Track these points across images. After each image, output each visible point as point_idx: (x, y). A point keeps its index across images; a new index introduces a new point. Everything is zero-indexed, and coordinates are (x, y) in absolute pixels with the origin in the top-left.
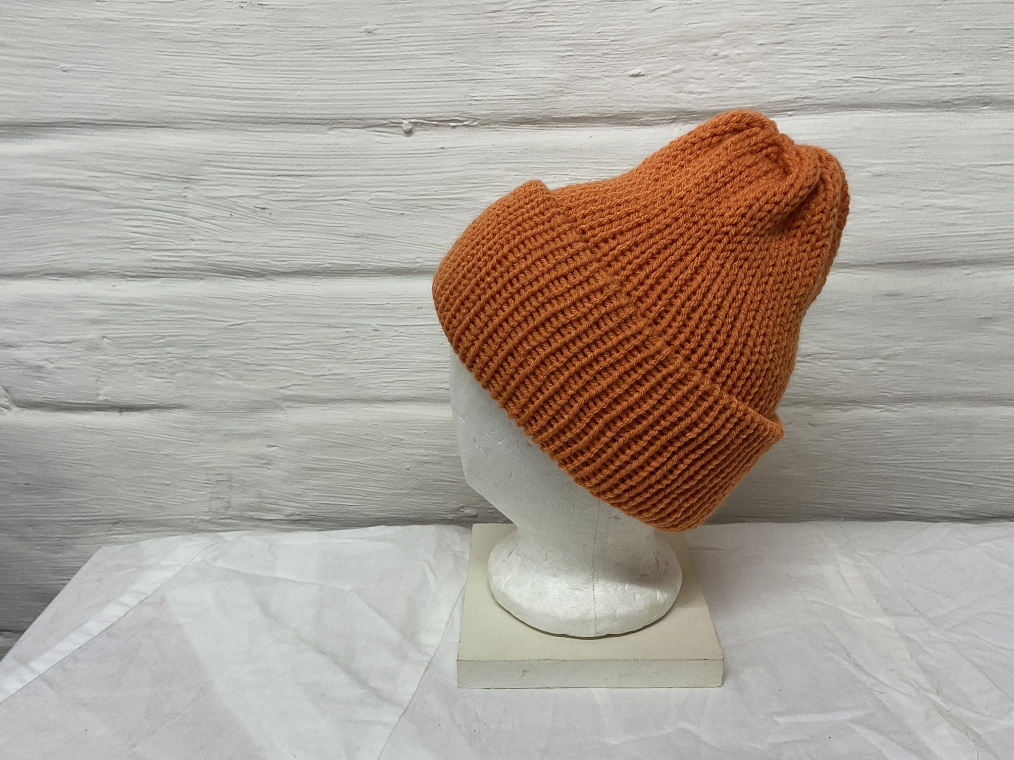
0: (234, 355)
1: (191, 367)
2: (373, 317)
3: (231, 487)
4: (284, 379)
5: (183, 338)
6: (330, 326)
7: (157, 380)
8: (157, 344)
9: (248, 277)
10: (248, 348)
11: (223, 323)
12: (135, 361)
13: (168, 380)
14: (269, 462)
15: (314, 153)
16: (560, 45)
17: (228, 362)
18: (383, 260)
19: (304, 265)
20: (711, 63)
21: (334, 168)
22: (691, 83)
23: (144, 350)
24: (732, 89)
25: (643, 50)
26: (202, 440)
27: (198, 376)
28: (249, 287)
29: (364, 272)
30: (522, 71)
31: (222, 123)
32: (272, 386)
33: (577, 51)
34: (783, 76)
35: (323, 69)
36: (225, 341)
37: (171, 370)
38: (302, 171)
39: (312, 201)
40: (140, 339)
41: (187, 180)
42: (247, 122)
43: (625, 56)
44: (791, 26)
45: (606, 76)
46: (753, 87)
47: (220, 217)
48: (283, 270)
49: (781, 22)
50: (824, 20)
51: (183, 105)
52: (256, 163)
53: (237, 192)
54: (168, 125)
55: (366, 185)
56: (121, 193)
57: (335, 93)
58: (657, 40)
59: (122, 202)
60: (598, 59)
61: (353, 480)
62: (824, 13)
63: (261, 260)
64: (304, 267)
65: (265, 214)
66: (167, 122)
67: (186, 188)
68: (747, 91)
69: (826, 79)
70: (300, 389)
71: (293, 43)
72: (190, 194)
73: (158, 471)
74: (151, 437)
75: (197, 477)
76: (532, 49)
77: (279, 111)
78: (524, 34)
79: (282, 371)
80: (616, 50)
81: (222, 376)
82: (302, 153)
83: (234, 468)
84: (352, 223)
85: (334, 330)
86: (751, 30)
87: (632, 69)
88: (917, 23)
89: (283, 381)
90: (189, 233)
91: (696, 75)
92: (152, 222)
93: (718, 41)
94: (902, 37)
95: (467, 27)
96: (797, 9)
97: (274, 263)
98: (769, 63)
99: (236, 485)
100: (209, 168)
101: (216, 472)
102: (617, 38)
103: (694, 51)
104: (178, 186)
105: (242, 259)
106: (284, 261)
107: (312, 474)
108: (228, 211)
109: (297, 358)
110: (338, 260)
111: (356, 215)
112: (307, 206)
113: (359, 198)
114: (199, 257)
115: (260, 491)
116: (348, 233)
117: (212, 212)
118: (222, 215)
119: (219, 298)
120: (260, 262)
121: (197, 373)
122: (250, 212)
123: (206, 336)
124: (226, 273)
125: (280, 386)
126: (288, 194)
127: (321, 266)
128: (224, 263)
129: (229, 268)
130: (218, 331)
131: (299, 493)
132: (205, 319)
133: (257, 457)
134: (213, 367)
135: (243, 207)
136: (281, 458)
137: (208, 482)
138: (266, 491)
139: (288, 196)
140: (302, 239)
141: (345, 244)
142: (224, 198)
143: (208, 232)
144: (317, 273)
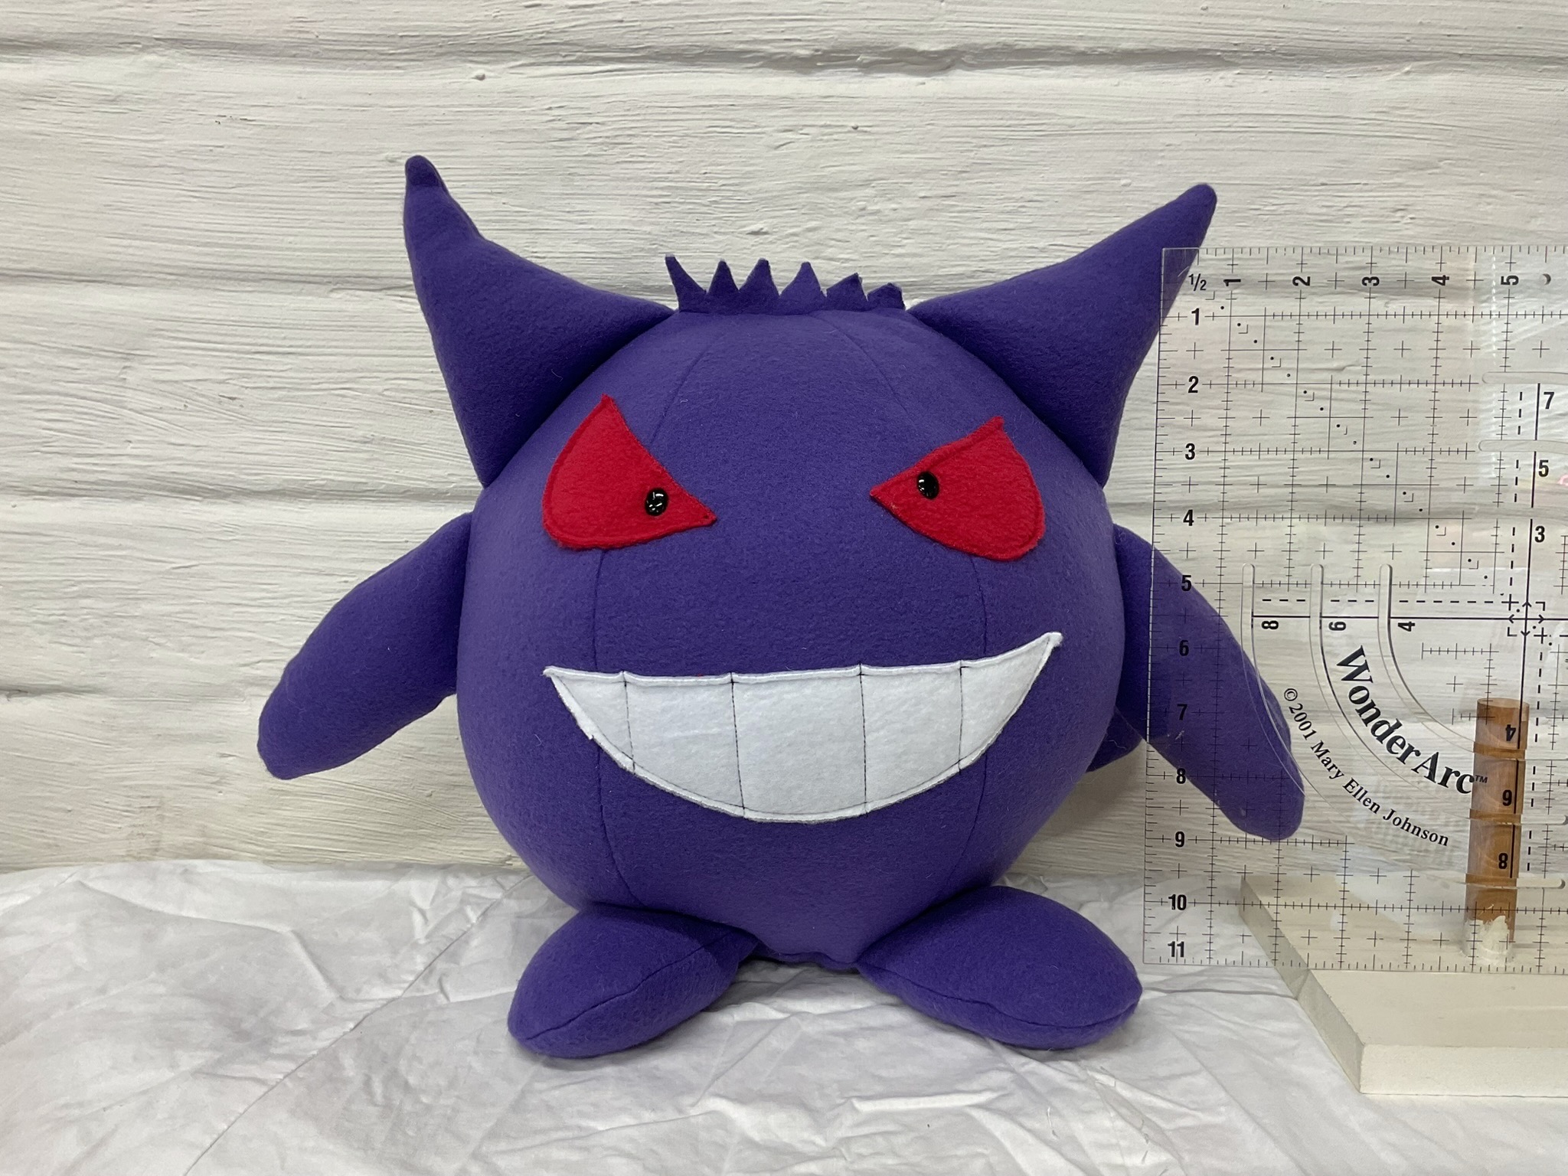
0: (177, 613)
1: (115, 630)
3: (161, 817)
4: (250, 651)
5: (104, 585)
6: (320, 573)
7: (64, 648)
8: (65, 593)
9: (205, 497)
10: (198, 604)
11: (164, 564)
12: (35, 619)
13: (82, 649)
14: (219, 780)
15: (307, 322)
16: (652, 189)
17: (167, 624)
18: (401, 478)
19: (286, 481)
20: (858, 221)
21: (334, 343)
22: (831, 247)
23: (48, 601)
24: (887, 256)
25: (766, 199)
26: (124, 743)
27: (126, 643)
28: (205, 512)
29: (374, 494)
30: (601, 220)
31: (181, 278)
32: (231, 662)
33: (676, 197)
34: (956, 241)
35: (326, 208)
36: (164, 591)
37: (85, 634)
38: (291, 346)
39: (302, 390)
40: (44, 586)
41: (127, 357)
42: (217, 278)
43: (743, 206)
44: (964, 175)
45: (716, 233)
46: (915, 255)
47: (171, 409)
48: (257, 488)
49: (950, 168)
50: (1007, 167)
51: (131, 251)
52: (226, 335)
53: (198, 373)
54: (108, 279)
55: (380, 368)
56: (33, 371)
57: (342, 240)
58: (783, 186)
59: (35, 385)
60: (705, 209)
61: (344, 812)
62: (1008, 158)
63: (224, 472)
64: (286, 485)
65: (235, 407)
66: (107, 275)
67: (125, 368)
68: (907, 260)
69: (1015, 246)
70: (271, 667)
71: (287, 172)
72: (131, 377)
73: (57, 789)
74: (49, 736)
75: (113, 800)
76: (614, 192)
77: (263, 263)
78: (605, 172)
79: (246, 638)
80: (728, 198)
81: (157, 644)
82: (292, 322)
83: (168, 788)
84: (357, 422)
85: (328, 579)
86: (909, 177)
87: (752, 224)
88: (1134, 174)
89: (247, 655)
90: (122, 431)
91: (839, 236)
92: (74, 415)
93: (867, 191)
94: (1114, 193)
95: (526, 159)
96: (972, 151)
97: (243, 477)
98: (935, 223)
99: (171, 815)
100: (161, 340)
101: (141, 794)
102: (731, 182)
103: (834, 203)
104: (113, 364)
105: (196, 470)
106: (259, 475)
107: (283, 800)
108: (181, 401)
109: (271, 619)
110: (335, 475)
111: (365, 411)
112: (294, 397)
113: (368, 387)
114: (136, 466)
115: (205, 827)
116: (353, 437)
117: (158, 402)
118: (173, 406)
119: (161, 527)
120: (223, 475)
121: (122, 639)
122: (212, 403)
123: (139, 583)
124: (173, 490)
125: (242, 663)
126: (269, 379)
127: (310, 483)
128: (171, 476)
129: (178, 483)
130: (155, 576)
131: (262, 830)
132: (138, 558)
133: (202, 772)
134: (146, 631)
135: (203, 396)
136: (239, 775)
137: (129, 809)
138: (213, 825)
139: (268, 382)
140: (286, 443)
141: (347, 451)
142: (176, 382)
143: (151, 430)
144: (304, 493)
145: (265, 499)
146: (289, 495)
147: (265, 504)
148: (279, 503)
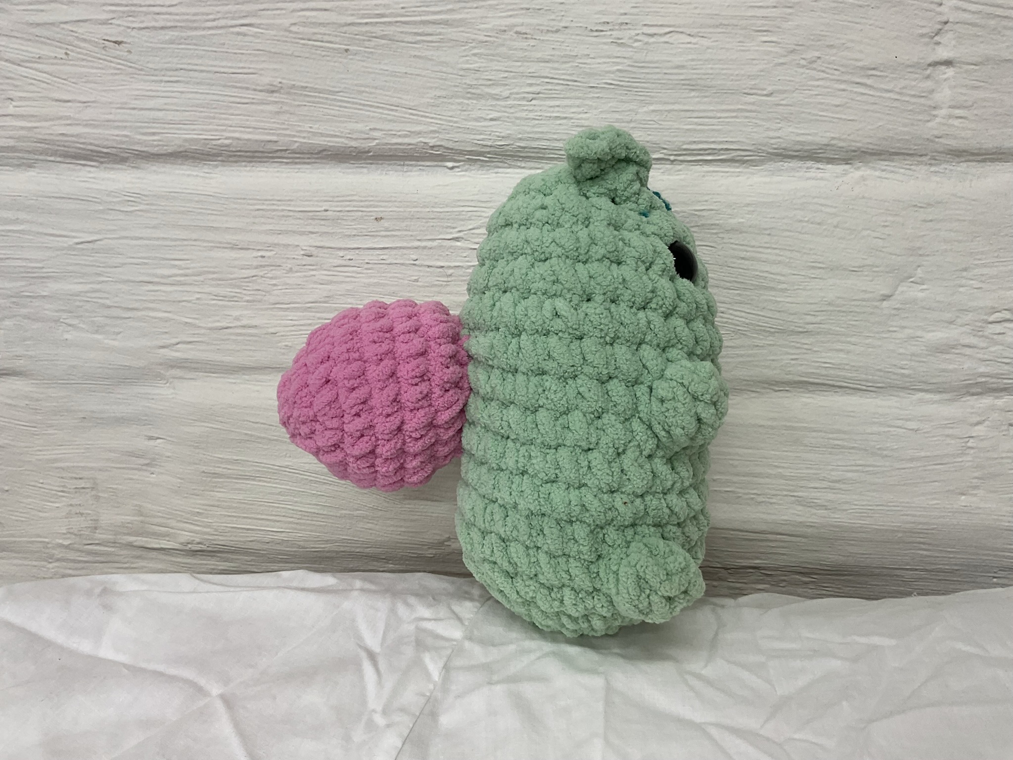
0: (86, 292)
1: (24, 311)
2: (302, 233)
3: (97, 498)
6: (234, 247)
9: (102, 163)
10: (107, 282)
11: (66, 239)
14: (151, 462)
17: (78, 303)
18: (315, 134)
19: (186, 140)
26: (51, 426)
27: (36, 325)
28: (103, 180)
29: (287, 154)
32: (147, 344)
36: (70, 268)
39: (196, 29)
47: (50, 58)
48: (155, 150)
53: (74, 13)
61: (279, 494)
63: (116, 132)
64: (187, 146)
65: (120, 51)
70: (191, 349)
75: (47, 481)
79: (160, 319)
81: (70, 325)
83: (100, 470)
84: (263, 66)
85: (242, 254)
89: (167, 336)
97: (139, 137)
99: (104, 495)
101: (74, 475)
105: (87, 130)
106: (154, 134)
107: (215, 482)
108: (60, 48)
109: (184, 299)
110: (241, 132)
111: (270, 52)
112: (188, 37)
113: (272, 21)
114: (22, 128)
115: (140, 506)
116: (258, 85)
117: (35, 50)
118: (53, 55)
119: (57, 198)
120: (117, 136)
121: (34, 320)
122: (96, 49)
123: (44, 260)
124: (66, 155)
125: (161, 344)
126: (157, 17)
127: (214, 142)
128: (61, 138)
129: (68, 147)
130: (59, 253)
131: (198, 510)
132: (38, 233)
133: (132, 454)
134: (57, 311)
135: (85, 40)
136: (168, 457)
137: (65, 489)
138: (149, 506)
139: (156, 21)
140: (183, 96)
141: (252, 103)
142: (52, 24)
143: (32, 84)
144: (208, 155)
145: (167, 163)
146: (193, 158)
147: (168, 168)
148: (185, 167)
